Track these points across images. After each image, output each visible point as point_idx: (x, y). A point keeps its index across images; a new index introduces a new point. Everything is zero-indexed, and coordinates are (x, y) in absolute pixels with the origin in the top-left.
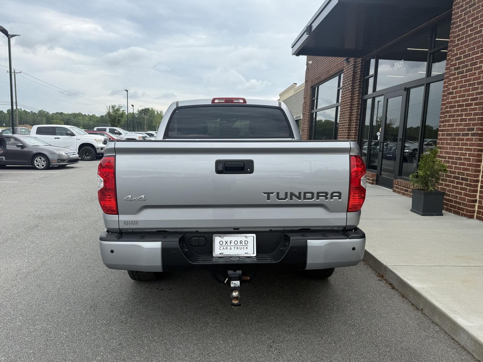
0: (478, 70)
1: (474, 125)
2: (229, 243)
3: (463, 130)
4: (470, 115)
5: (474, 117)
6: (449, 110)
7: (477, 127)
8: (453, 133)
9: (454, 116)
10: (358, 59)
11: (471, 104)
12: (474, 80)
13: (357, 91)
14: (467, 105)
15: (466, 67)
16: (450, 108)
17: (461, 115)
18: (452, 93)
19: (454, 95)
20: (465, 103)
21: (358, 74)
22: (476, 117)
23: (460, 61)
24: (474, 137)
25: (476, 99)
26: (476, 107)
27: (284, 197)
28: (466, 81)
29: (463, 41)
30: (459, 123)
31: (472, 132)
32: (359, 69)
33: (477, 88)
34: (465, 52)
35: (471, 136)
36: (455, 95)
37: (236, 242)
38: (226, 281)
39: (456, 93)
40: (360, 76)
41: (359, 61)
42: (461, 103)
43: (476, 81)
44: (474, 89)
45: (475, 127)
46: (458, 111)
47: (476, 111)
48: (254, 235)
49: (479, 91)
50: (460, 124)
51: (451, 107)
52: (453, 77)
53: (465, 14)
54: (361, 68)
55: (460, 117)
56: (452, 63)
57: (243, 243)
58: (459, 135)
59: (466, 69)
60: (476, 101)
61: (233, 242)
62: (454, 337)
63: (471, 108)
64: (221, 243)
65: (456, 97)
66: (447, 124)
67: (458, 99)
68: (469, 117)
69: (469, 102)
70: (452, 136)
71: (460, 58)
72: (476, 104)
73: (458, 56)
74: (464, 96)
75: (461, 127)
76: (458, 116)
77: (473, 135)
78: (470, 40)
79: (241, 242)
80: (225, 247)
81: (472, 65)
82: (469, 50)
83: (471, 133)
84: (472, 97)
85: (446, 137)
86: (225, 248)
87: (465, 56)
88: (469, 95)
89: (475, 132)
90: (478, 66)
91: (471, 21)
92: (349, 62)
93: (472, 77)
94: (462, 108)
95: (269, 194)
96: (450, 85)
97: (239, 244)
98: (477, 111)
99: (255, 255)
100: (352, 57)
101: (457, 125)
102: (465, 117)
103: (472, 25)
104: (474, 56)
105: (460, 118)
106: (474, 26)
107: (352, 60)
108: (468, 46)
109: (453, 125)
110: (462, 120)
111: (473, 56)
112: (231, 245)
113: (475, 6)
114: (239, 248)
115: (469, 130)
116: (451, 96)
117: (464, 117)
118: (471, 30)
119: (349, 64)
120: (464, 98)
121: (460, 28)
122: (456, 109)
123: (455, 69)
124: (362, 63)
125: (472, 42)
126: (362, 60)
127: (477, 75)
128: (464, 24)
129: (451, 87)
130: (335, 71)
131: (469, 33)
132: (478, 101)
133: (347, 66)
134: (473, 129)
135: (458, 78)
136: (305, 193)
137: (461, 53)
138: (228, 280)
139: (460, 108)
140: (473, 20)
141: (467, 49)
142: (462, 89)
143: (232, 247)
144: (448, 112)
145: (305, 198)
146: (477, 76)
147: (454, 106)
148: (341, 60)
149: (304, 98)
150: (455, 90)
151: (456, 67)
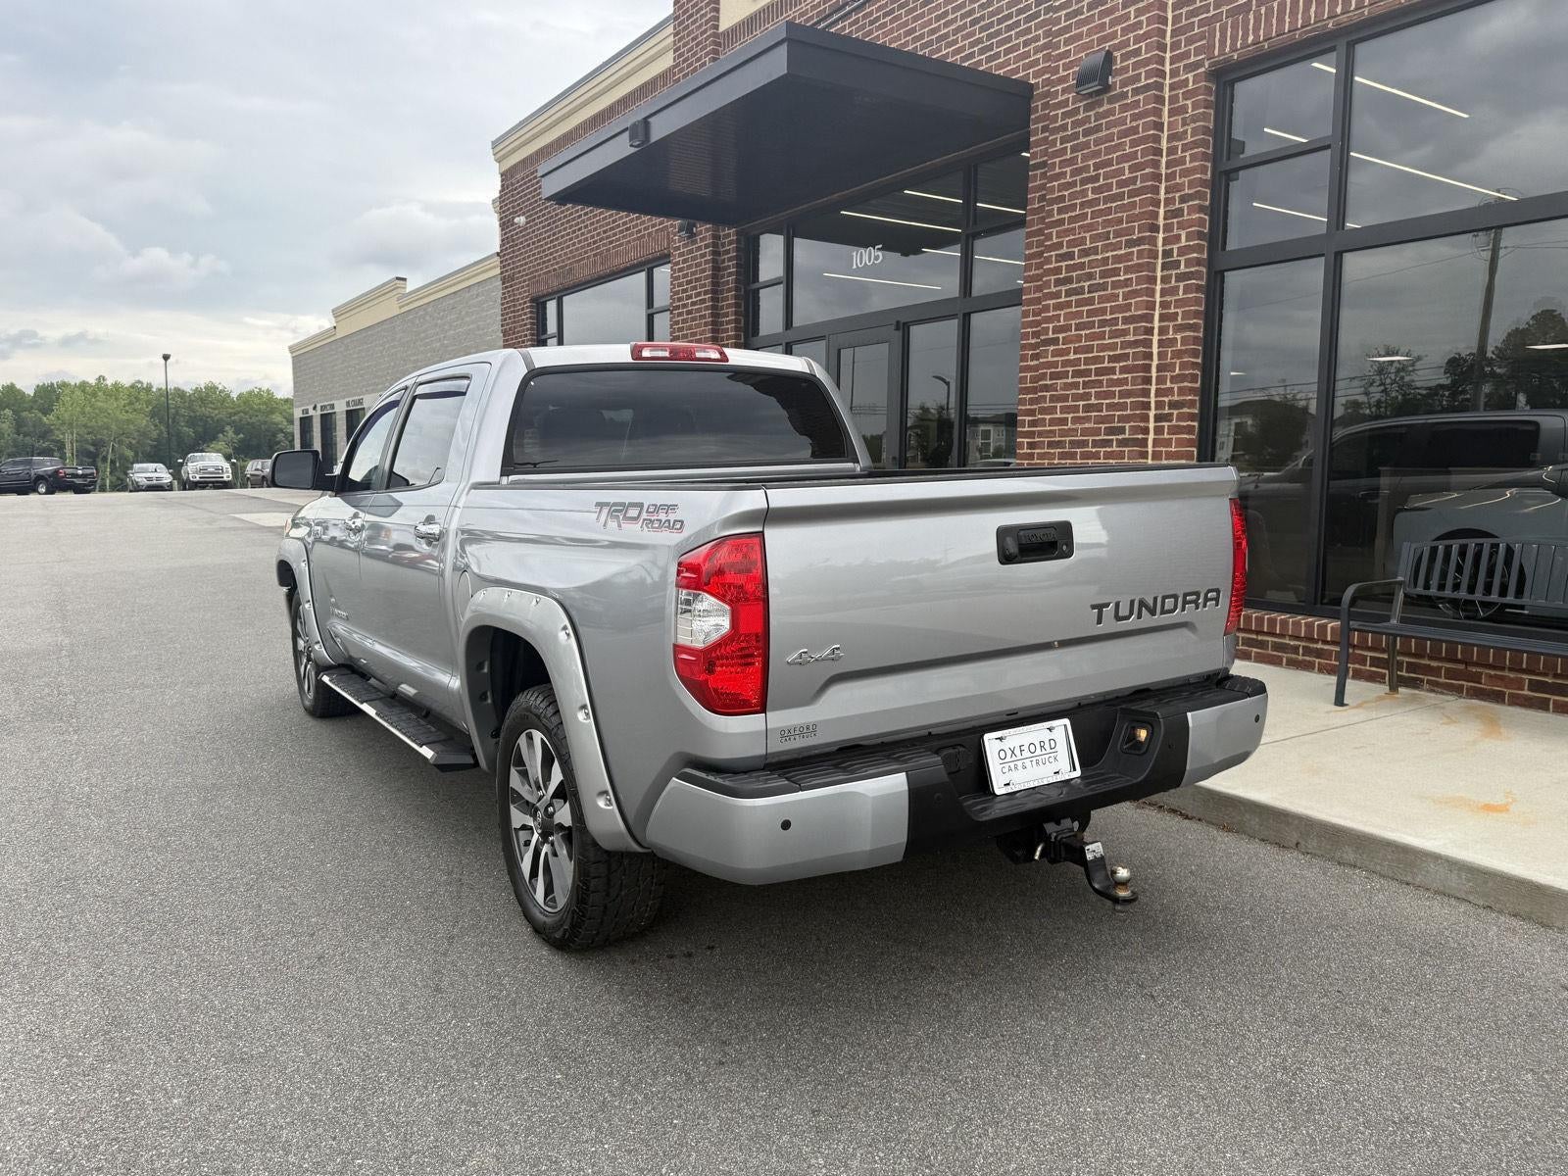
0: (1123, 288)
1: (1122, 419)
2: (1017, 752)
3: (1096, 432)
4: (1111, 395)
5: (1121, 401)
6: (1049, 382)
7: (1132, 424)
8: (1068, 439)
9: (1065, 398)
10: (724, 230)
11: (1112, 371)
12: (1113, 310)
13: (728, 323)
14: (1099, 372)
15: (1090, 280)
16: (1051, 379)
17: (1086, 396)
18: (1055, 341)
19: (1061, 346)
20: (1093, 367)
21: (730, 274)
22: (1128, 401)
23: (1072, 262)
24: (1126, 449)
25: (1125, 357)
26: (1126, 376)
27: (1127, 613)
28: (1090, 313)
29: (1073, 214)
30: (1081, 414)
31: (1120, 437)
32: (730, 260)
33: (1125, 332)
34: (1082, 241)
35: (1117, 446)
36: (1064, 347)
37: (1032, 748)
38: (1038, 853)
39: (1066, 341)
40: (737, 281)
41: (729, 235)
42: (1083, 367)
43: (1120, 315)
44: (1114, 334)
45: (1127, 426)
46: (1075, 385)
47: (1125, 387)
48: (1066, 721)
49: (1131, 338)
50: (1083, 418)
51: (1055, 376)
52: (1054, 301)
53: (1074, 149)
54: (737, 258)
55: (1084, 400)
56: (1048, 266)
57: (1047, 746)
58: (1084, 444)
59: (1088, 283)
60: (1125, 363)
61: (1025, 748)
62: (1409, 879)
63: (1112, 380)
64: (1002, 754)
65: (1067, 352)
66: (1048, 417)
67: (1072, 356)
68: (1108, 401)
69: (1106, 365)
70: (1065, 448)
71: (1070, 256)
72: (1124, 370)
73: (1065, 250)
74: (1090, 349)
75: (1086, 425)
76: (1077, 398)
77: (1122, 443)
78: (1095, 215)
79: (1042, 744)
80: (1012, 765)
81: (1104, 274)
82: (1093, 239)
83: (1117, 439)
84: (1111, 353)
85: (1046, 450)
86: (1013, 768)
87: (1085, 253)
88: (1102, 348)
89: (1127, 436)
90: (1122, 278)
91: (1092, 168)
92: (692, 235)
93: (1109, 305)
94: (1086, 379)
95: (1100, 607)
96: (1049, 320)
97: (1038, 752)
98: (1129, 387)
99: (1078, 773)
100: (707, 221)
101: (1076, 420)
102: (1096, 402)
103: (1096, 178)
104: (1110, 254)
105: (1081, 403)
106: (1102, 182)
107: (704, 230)
108: (1089, 228)
109: (1064, 421)
110: (1088, 408)
111: (1107, 252)
112: (1024, 756)
113: (1100, 134)
114: (1040, 763)
115: (1111, 431)
116: (1052, 348)
117: (1093, 401)
118: (1095, 191)
119: (695, 242)
120: (1090, 355)
121: (1063, 181)
122: (1070, 380)
123: (1058, 282)
124: (738, 241)
125: (1100, 220)
126: (737, 233)
127: (1120, 299)
128: (1074, 173)
129: (1051, 326)
130: (633, 256)
131: (1091, 196)
132: (1130, 363)
133: (685, 246)
134: (1122, 430)
135: (1068, 304)
136: (1164, 598)
137: (1070, 244)
138: (1042, 850)
139: (1081, 380)
140: (1097, 167)
141: (1088, 235)
142: (1083, 333)
143: (1027, 762)
144: (1046, 388)
145: (1163, 612)
146: (1121, 301)
147: (1065, 375)
148: (654, 226)
149: (505, 333)
150: (1064, 335)
151: (1061, 276)
